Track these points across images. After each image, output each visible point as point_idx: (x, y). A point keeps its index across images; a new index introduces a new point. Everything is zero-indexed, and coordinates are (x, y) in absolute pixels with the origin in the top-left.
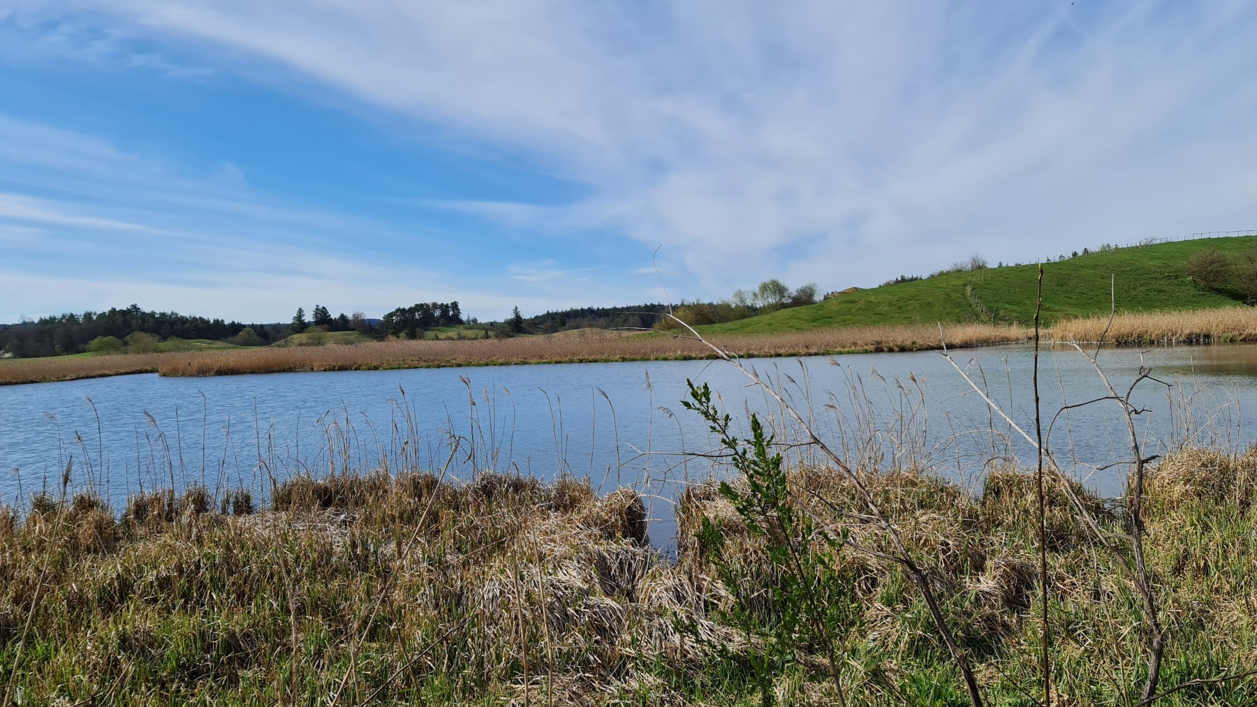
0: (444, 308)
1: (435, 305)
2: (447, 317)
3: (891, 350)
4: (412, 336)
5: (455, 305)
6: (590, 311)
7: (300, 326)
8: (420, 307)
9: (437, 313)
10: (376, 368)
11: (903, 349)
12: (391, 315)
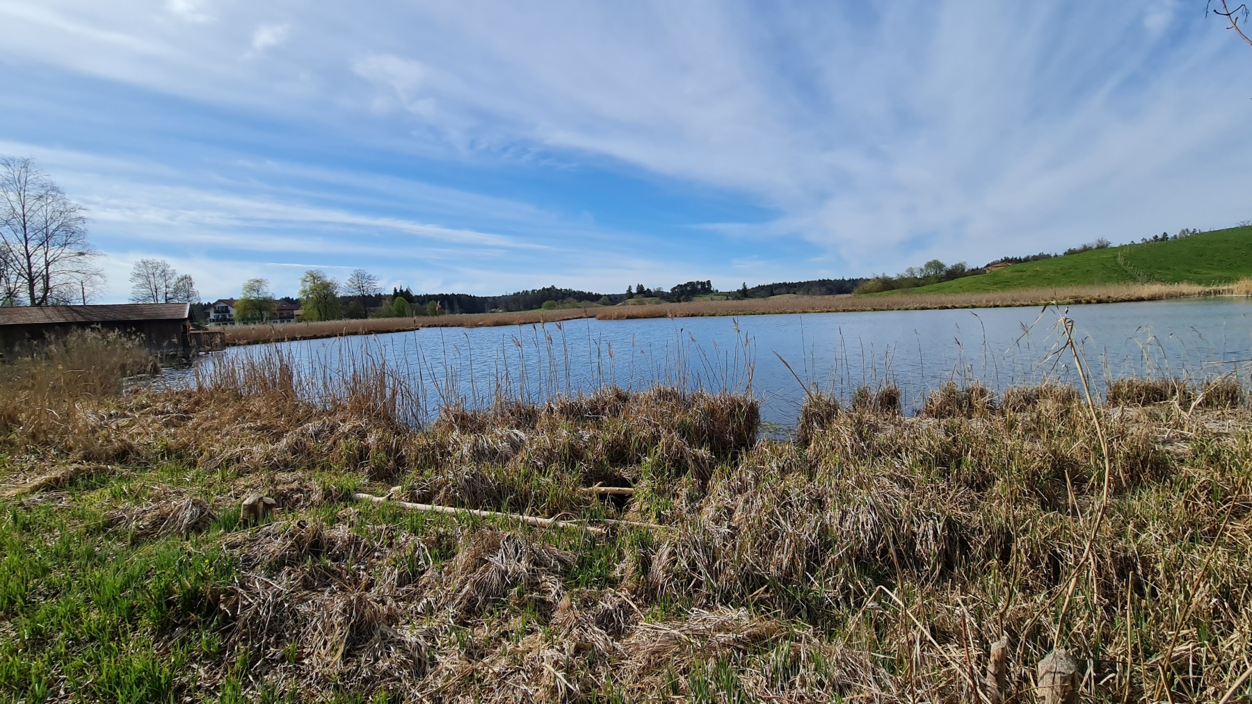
0: (703, 284)
1: (698, 282)
2: (704, 289)
3: (1089, 302)
4: (687, 300)
5: (709, 282)
6: (785, 284)
7: (630, 295)
8: (690, 283)
9: (699, 287)
10: (714, 315)
11: (1100, 302)
12: (675, 288)
